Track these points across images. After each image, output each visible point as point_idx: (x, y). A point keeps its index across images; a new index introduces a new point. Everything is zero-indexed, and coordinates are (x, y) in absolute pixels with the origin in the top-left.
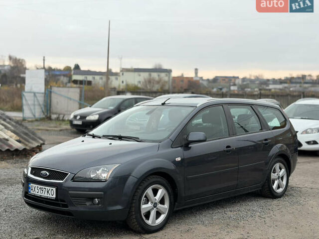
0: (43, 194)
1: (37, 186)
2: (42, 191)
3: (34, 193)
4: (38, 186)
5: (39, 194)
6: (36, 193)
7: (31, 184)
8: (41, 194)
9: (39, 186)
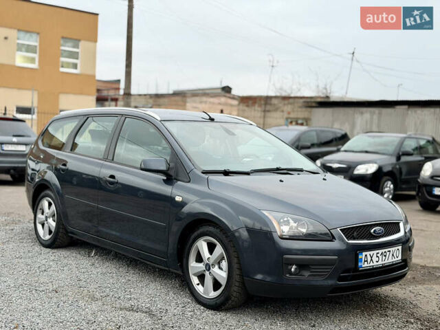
0: (386, 261)
1: (375, 252)
2: (384, 258)
3: (372, 264)
4: (377, 251)
5: (380, 262)
6: (375, 263)
7: (364, 254)
8: (383, 262)
9: (380, 251)
